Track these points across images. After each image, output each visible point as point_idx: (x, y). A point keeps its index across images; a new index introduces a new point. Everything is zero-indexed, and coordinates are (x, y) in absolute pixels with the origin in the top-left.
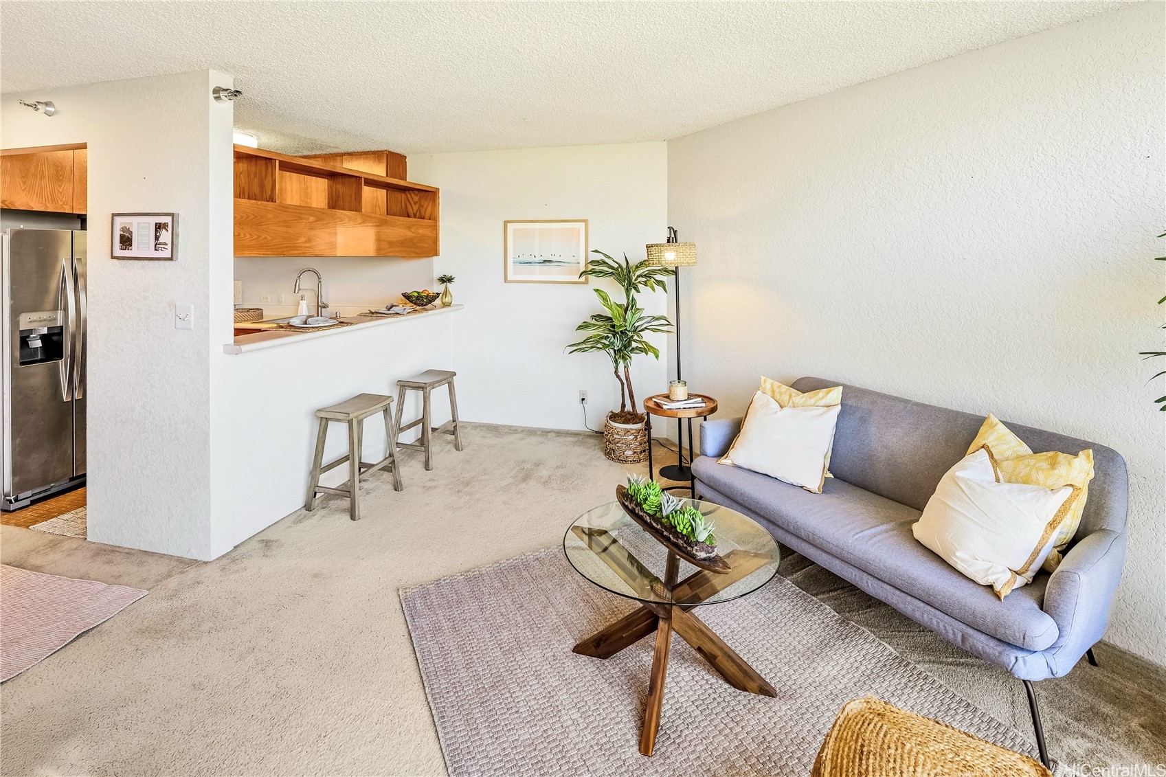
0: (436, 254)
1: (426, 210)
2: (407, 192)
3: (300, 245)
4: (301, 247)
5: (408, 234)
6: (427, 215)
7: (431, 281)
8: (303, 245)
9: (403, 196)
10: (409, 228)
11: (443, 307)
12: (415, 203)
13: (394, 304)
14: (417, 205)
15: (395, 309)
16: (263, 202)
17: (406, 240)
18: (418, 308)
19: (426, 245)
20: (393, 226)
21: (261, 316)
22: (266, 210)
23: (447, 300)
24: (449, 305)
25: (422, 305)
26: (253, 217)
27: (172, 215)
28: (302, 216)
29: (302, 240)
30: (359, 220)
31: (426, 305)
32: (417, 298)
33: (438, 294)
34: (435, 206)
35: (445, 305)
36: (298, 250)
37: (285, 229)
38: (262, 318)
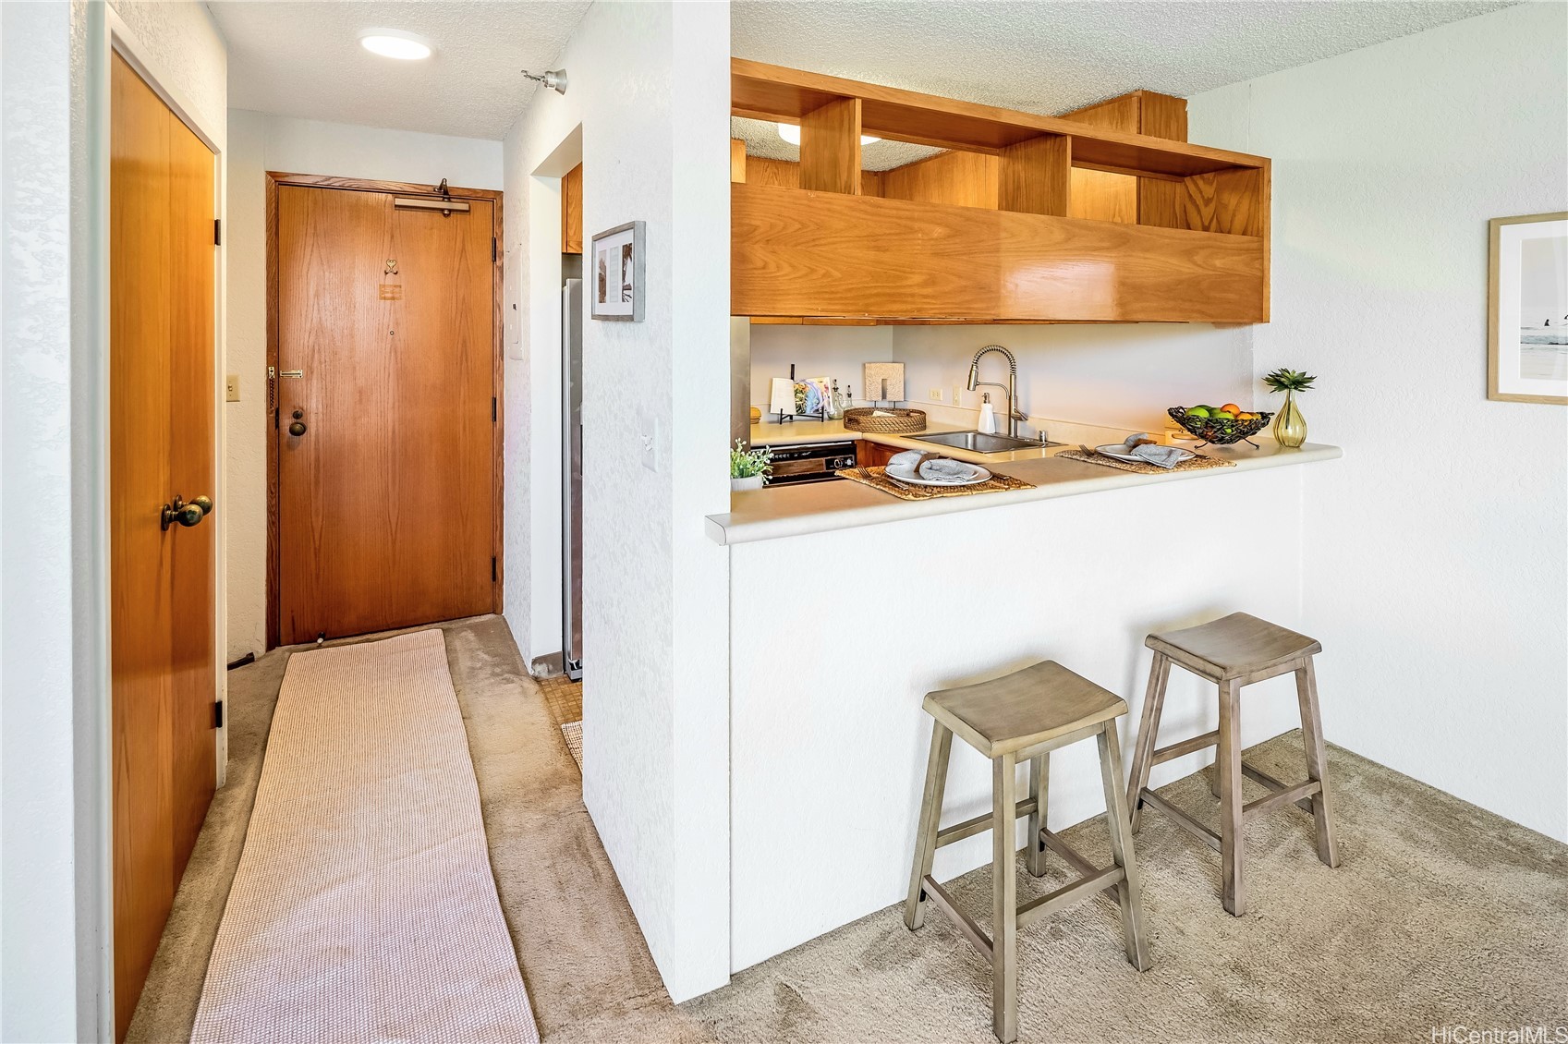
0: (1260, 316)
1: (1234, 215)
2: (1187, 180)
3: (908, 291)
4: (913, 295)
5: (1186, 268)
6: (1239, 222)
7: (1247, 383)
8: (916, 290)
9: (1179, 188)
10: (1188, 253)
11: (1278, 452)
12: (1207, 202)
13: (1146, 437)
14: (1212, 205)
15: (1143, 452)
16: (821, 194)
17: (1180, 282)
18: (1209, 448)
19: (1231, 296)
20: (1147, 250)
21: (922, 424)
22: (829, 210)
23: (1291, 432)
24: (1297, 445)
25: (1221, 440)
26: (797, 226)
27: (631, 227)
28: (917, 225)
29: (917, 279)
30: (1058, 235)
31: (1231, 441)
32: (1209, 423)
33: (1265, 416)
34: (1258, 202)
35: (1286, 446)
36: (906, 302)
37: (872, 255)
38: (924, 427)
